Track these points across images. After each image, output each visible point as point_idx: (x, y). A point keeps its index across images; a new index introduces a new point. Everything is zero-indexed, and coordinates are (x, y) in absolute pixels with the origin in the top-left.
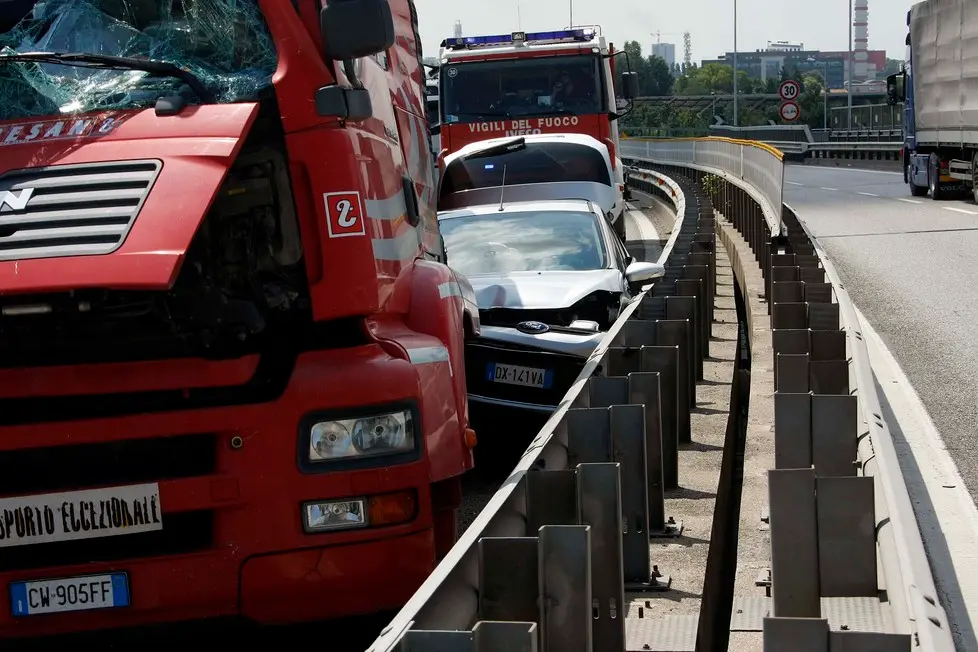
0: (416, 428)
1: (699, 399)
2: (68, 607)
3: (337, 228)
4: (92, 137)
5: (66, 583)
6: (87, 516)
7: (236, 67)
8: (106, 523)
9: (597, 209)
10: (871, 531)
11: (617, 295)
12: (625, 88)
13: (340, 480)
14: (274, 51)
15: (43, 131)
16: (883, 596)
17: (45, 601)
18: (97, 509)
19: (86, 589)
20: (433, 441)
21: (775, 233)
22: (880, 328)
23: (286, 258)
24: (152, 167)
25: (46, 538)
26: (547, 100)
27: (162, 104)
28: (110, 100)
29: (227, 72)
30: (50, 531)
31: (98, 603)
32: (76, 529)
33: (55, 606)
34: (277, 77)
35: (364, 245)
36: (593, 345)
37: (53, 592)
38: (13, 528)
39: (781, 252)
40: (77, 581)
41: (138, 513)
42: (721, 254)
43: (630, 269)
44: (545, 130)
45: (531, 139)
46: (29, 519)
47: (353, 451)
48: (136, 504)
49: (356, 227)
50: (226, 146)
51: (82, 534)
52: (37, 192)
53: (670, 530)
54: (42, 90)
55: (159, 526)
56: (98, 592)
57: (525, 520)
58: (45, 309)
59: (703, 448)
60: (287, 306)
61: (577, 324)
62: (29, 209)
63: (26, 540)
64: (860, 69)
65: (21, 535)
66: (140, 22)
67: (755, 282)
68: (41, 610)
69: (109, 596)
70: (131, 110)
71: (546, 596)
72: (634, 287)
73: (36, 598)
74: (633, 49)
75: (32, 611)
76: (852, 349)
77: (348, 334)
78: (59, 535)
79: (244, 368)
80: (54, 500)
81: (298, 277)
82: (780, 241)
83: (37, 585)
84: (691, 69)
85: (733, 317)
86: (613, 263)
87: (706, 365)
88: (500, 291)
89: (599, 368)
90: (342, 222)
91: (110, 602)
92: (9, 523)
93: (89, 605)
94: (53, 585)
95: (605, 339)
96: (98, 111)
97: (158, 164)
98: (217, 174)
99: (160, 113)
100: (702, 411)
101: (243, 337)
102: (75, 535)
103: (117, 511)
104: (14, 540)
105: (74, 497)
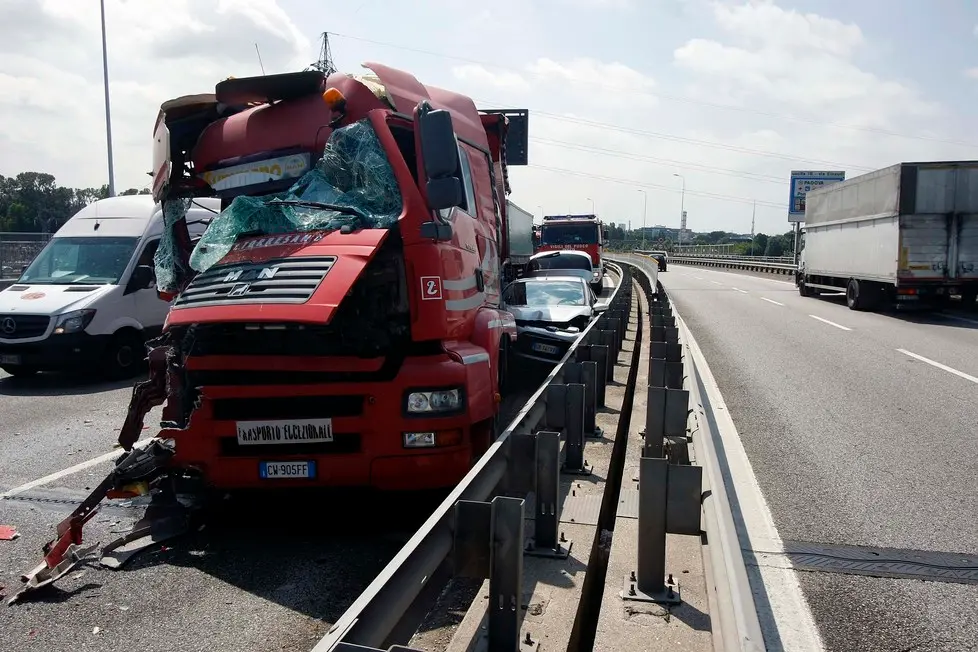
0: (463, 397)
1: (619, 358)
2: (286, 476)
3: (426, 295)
4: (311, 242)
5: (286, 464)
6: (296, 431)
7: (385, 211)
8: (305, 436)
9: (584, 281)
10: (699, 498)
11: (589, 317)
12: (605, 236)
13: (422, 422)
14: (402, 204)
15: (291, 239)
16: (704, 537)
17: (276, 472)
18: (301, 429)
19: (296, 468)
20: (472, 400)
21: (654, 292)
22: (690, 328)
23: (401, 309)
24: (332, 260)
25: (276, 442)
26: (578, 239)
27: (346, 227)
28: (321, 225)
29: (380, 214)
30: (279, 438)
31: (301, 475)
32: (291, 438)
33: (280, 475)
34: (400, 218)
35: (441, 304)
36: (575, 338)
37: (279, 468)
38: (261, 435)
39: (655, 300)
40: (291, 464)
41: (321, 432)
42: (634, 295)
43: (596, 306)
44: (576, 249)
45: (562, 252)
46: (269, 432)
47: (429, 408)
48: (320, 428)
49: (437, 295)
50: (368, 250)
51: (294, 441)
52: (280, 269)
53: (597, 434)
54: (291, 220)
55: (331, 440)
56: (300, 470)
57: (508, 461)
59: (619, 385)
60: (400, 332)
61: (570, 329)
62: (275, 278)
63: (267, 442)
64: (684, 235)
65: (264, 439)
66: (345, 189)
67: (645, 307)
68: (273, 476)
69: (306, 472)
70: (330, 231)
71: (495, 540)
72: (596, 313)
73: (272, 470)
74: (613, 225)
75: (269, 476)
76: (684, 352)
77: (433, 349)
78: (282, 441)
79: (377, 363)
80: (280, 423)
81: (407, 318)
82: (655, 295)
83: (272, 464)
84: (630, 232)
85: (636, 321)
86: (588, 303)
87: (624, 342)
88: (541, 314)
89: (574, 352)
90: (429, 292)
91: (306, 475)
92: (259, 433)
93: (296, 476)
94: (279, 464)
95: (581, 336)
96: (315, 230)
97: (335, 258)
98: (362, 265)
99: (342, 233)
100: (620, 365)
101: (378, 347)
102: (289, 441)
103: (311, 431)
104: (261, 441)
105: (291, 423)
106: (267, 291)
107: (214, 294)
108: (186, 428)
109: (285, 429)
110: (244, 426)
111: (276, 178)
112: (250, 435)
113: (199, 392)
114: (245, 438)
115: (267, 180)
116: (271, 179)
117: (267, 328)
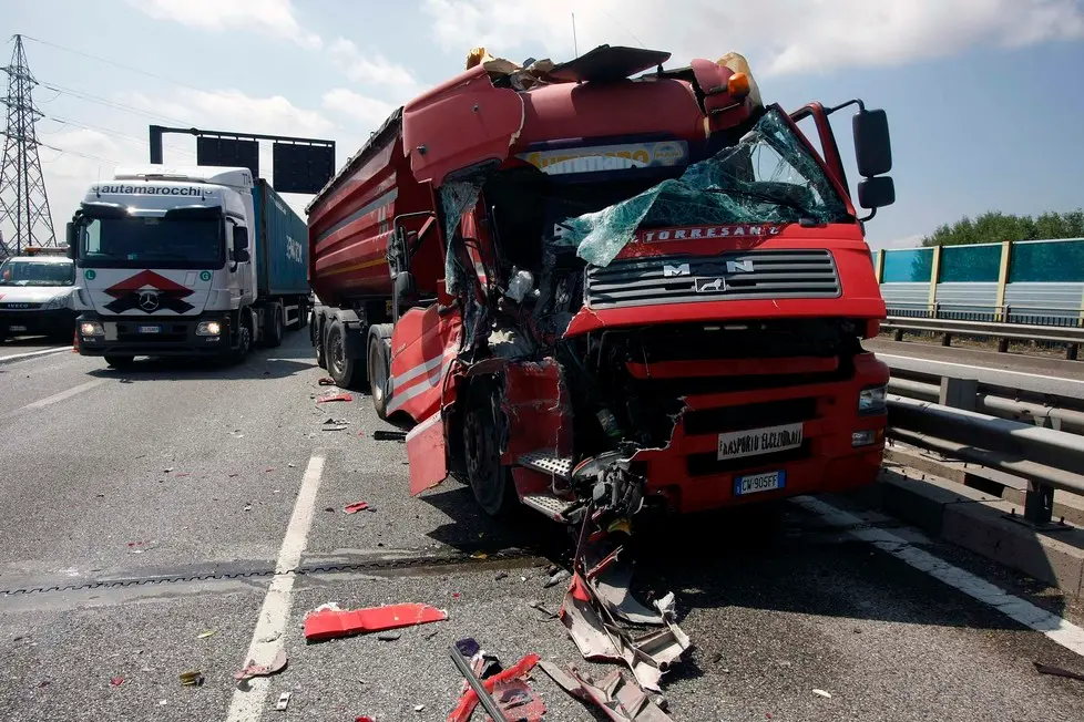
2: (759, 490)
5: (758, 476)
6: (772, 441)
8: (780, 444)
13: (864, 419)
17: (749, 487)
18: (777, 437)
19: (767, 480)
24: (824, 253)
25: (754, 453)
30: (756, 449)
31: (771, 487)
32: (767, 447)
33: (753, 489)
37: (753, 481)
38: (740, 447)
40: (763, 476)
41: (793, 439)
46: (748, 442)
48: (793, 434)
51: (769, 450)
52: (756, 263)
55: (801, 445)
56: (772, 481)
58: (745, 327)
62: (757, 272)
63: (746, 454)
65: (743, 451)
68: (747, 491)
69: (776, 483)
73: (746, 485)
75: (743, 492)
78: (760, 451)
80: (760, 432)
83: (747, 478)
91: (776, 486)
92: (739, 445)
93: (767, 488)
94: (754, 477)
97: (827, 251)
101: (832, 346)
102: (766, 451)
103: (785, 437)
104: (740, 454)
105: (768, 430)
106: (759, 285)
107: (663, 290)
108: (668, 446)
109: (765, 437)
110: (726, 438)
111: (640, 164)
112: (731, 448)
113: (682, 404)
114: (725, 453)
115: (629, 167)
116: (634, 166)
117: (727, 328)
